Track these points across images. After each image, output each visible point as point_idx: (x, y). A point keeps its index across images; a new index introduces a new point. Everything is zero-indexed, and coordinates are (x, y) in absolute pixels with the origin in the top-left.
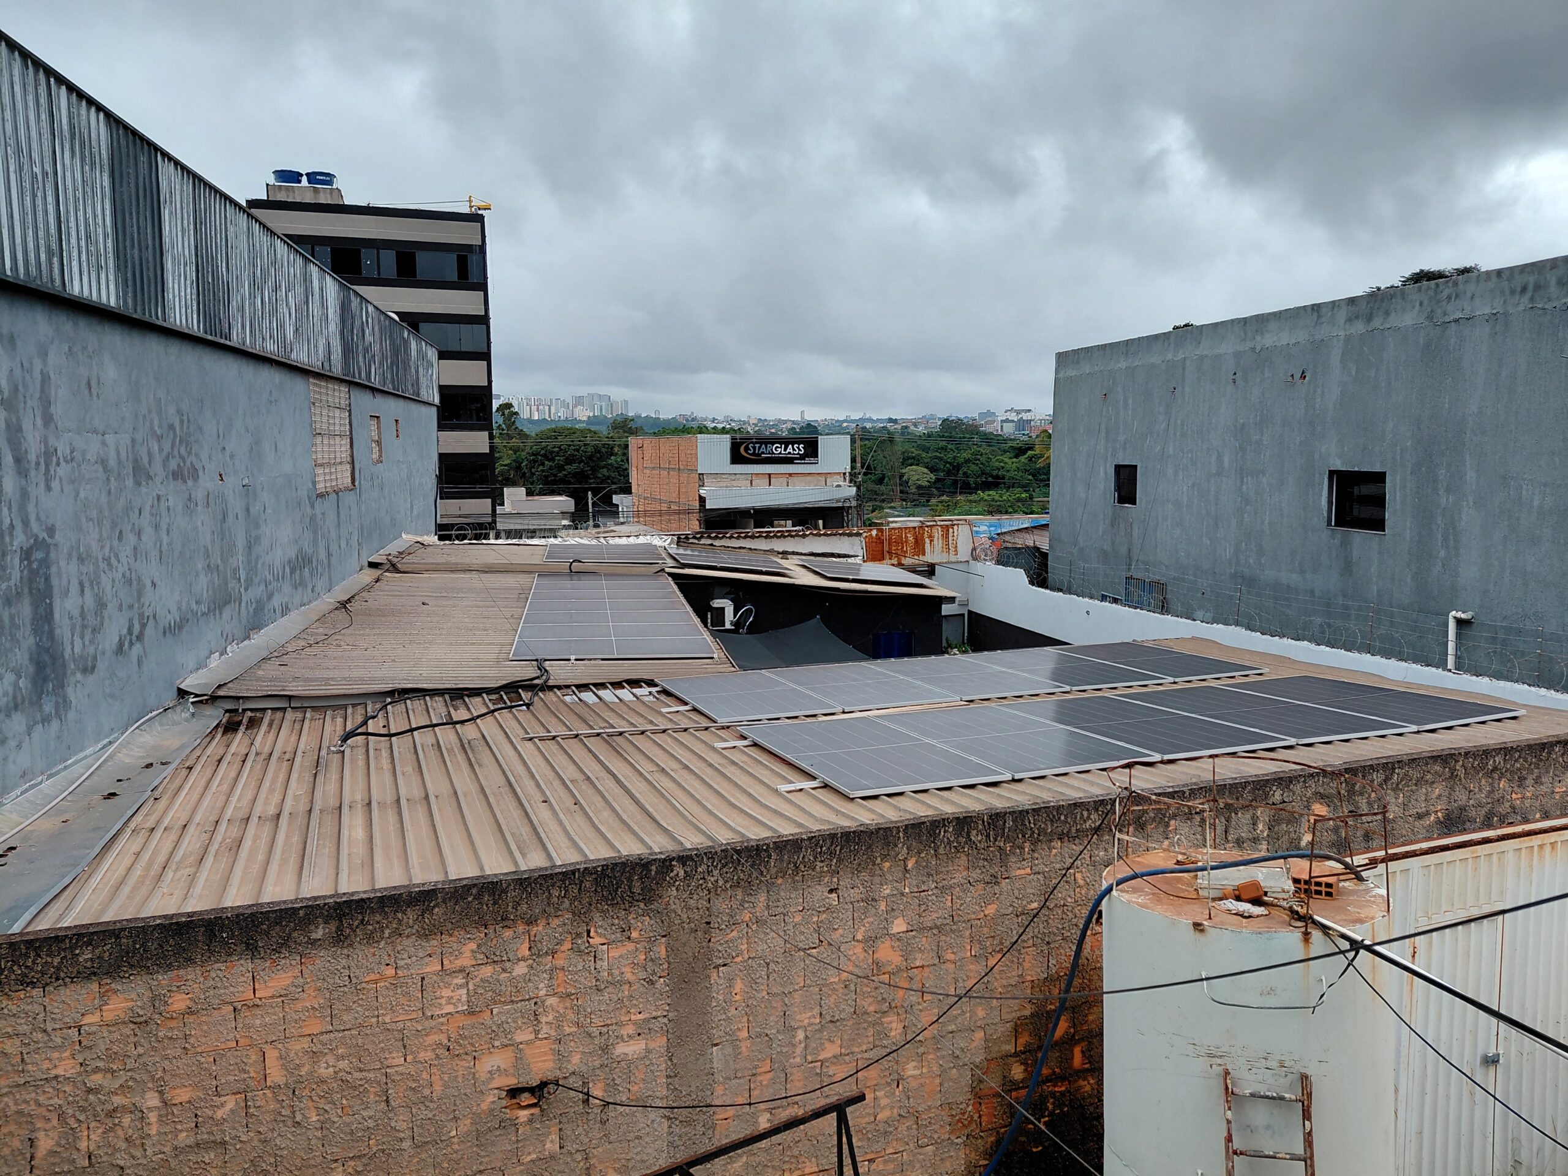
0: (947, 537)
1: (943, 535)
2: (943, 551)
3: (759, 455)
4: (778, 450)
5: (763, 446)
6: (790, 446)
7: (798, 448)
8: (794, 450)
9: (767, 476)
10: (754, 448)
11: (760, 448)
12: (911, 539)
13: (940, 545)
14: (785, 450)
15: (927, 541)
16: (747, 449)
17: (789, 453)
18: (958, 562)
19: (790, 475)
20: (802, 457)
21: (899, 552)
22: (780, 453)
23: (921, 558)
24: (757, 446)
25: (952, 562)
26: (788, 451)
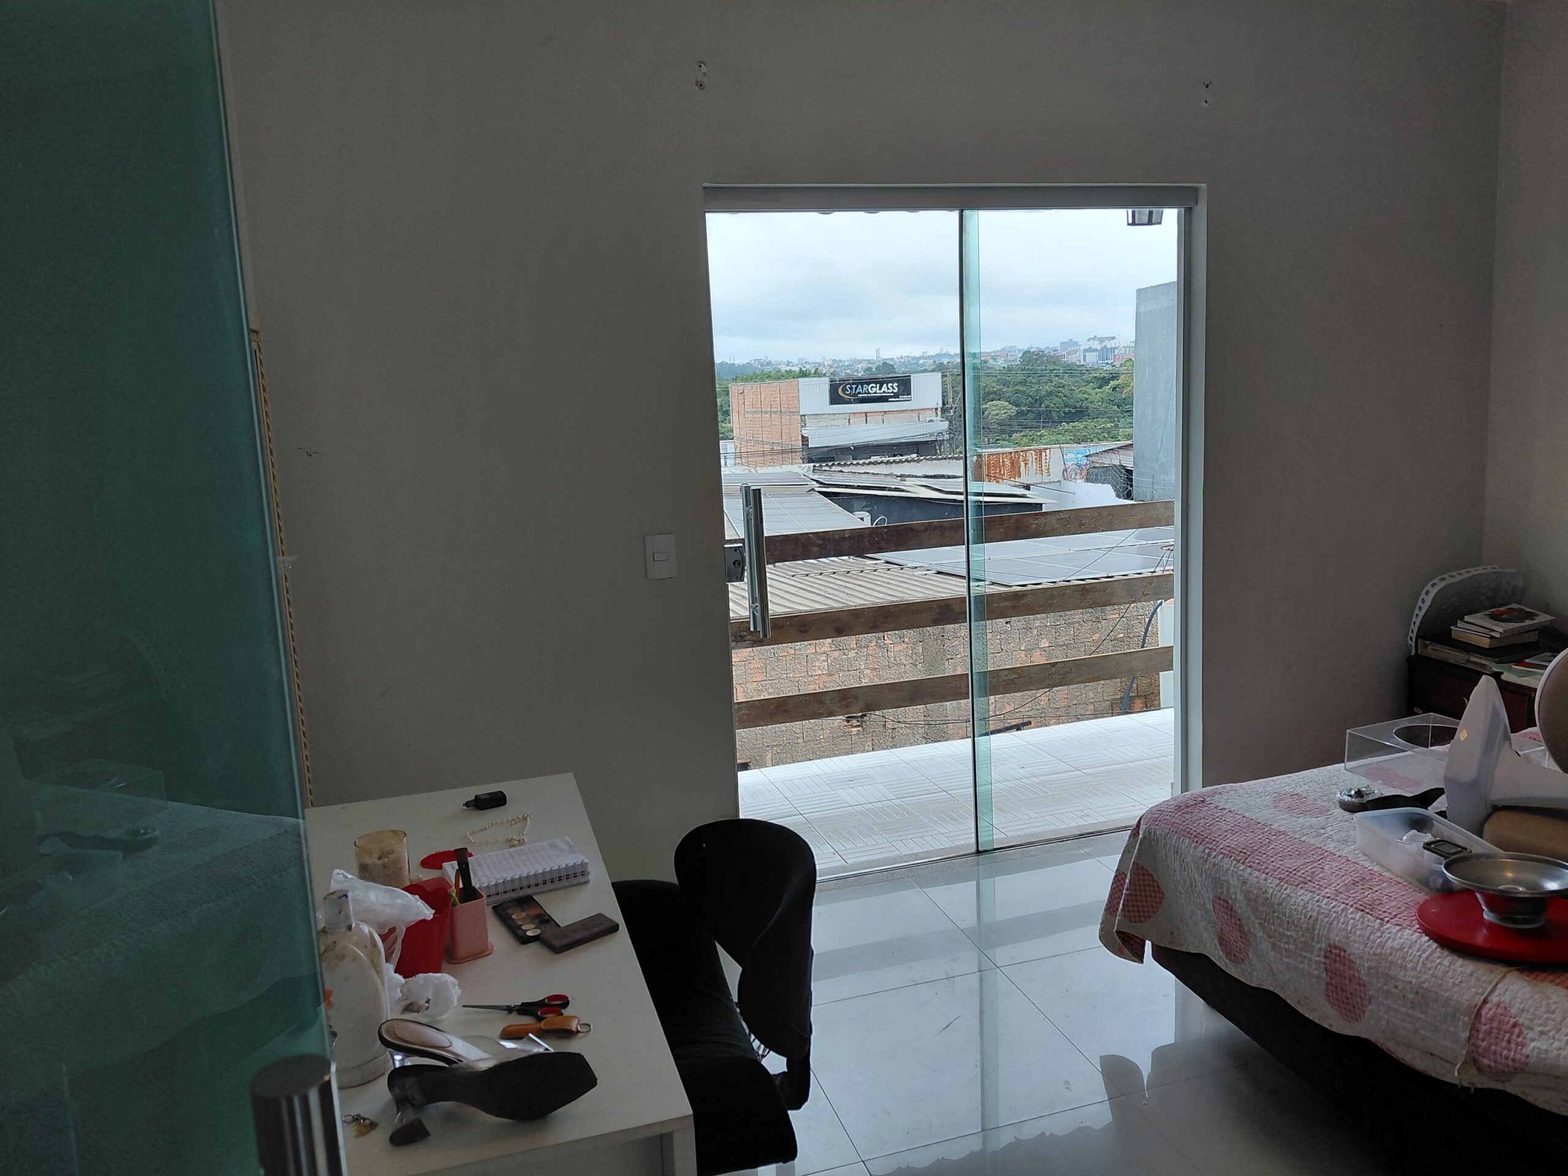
0: (1041, 460)
1: (1036, 459)
2: (1036, 473)
3: (855, 395)
4: (874, 390)
5: (860, 386)
6: (885, 385)
7: (892, 387)
8: (888, 389)
9: (864, 415)
10: (851, 388)
11: (856, 388)
12: (1008, 463)
13: (1035, 468)
14: (880, 389)
15: (1022, 464)
16: (844, 390)
17: (884, 392)
18: (1050, 482)
19: (885, 412)
20: (896, 395)
21: (997, 475)
22: (875, 393)
23: (1017, 479)
24: (854, 386)
25: (1045, 483)
26: (883, 390)
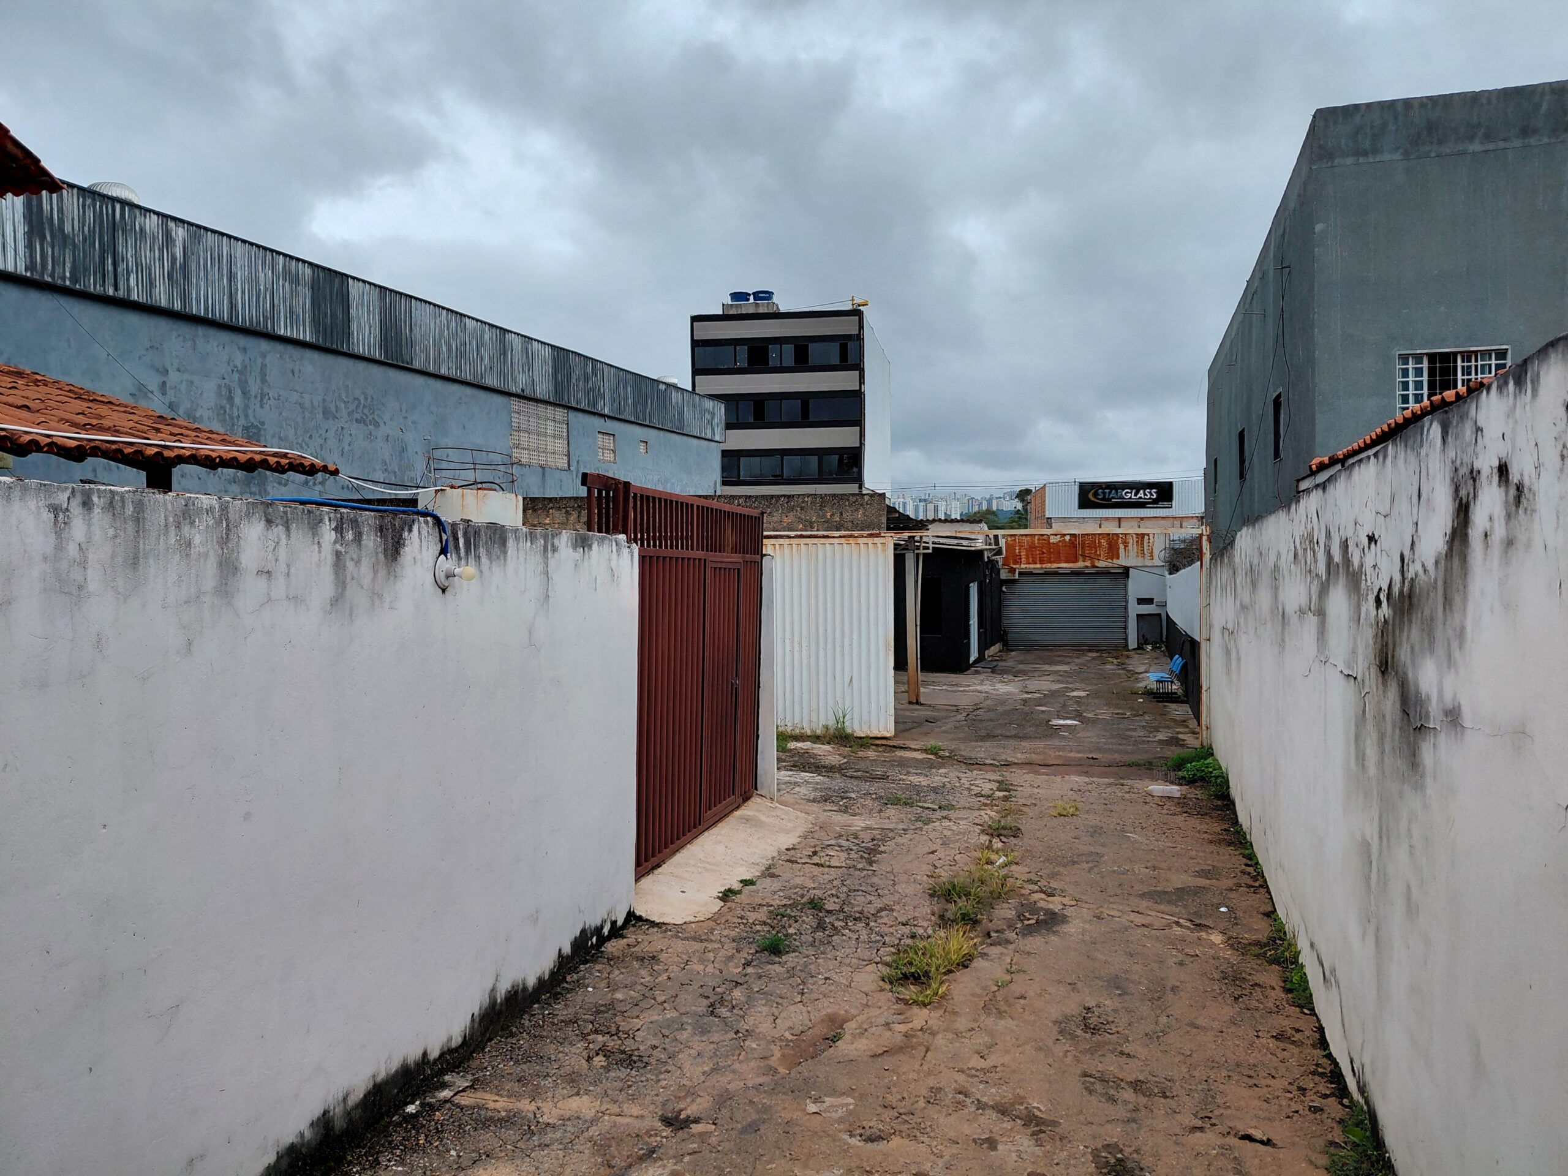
0: (1142, 544)
1: (1137, 542)
2: (1137, 556)
3: (1110, 500)
4: (1129, 495)
5: (1113, 491)
6: (1142, 492)
7: (1150, 493)
8: (1145, 494)
9: (1117, 520)
10: (1104, 493)
11: (1110, 493)
12: (1104, 543)
13: (1135, 550)
14: (1135, 495)
15: (1122, 546)
16: (1096, 495)
17: (1140, 498)
18: (1153, 567)
19: (1142, 519)
20: (1155, 502)
21: (1092, 556)
22: (1130, 498)
23: (1115, 561)
24: (1107, 491)
25: (1147, 567)
26: (1139, 496)
